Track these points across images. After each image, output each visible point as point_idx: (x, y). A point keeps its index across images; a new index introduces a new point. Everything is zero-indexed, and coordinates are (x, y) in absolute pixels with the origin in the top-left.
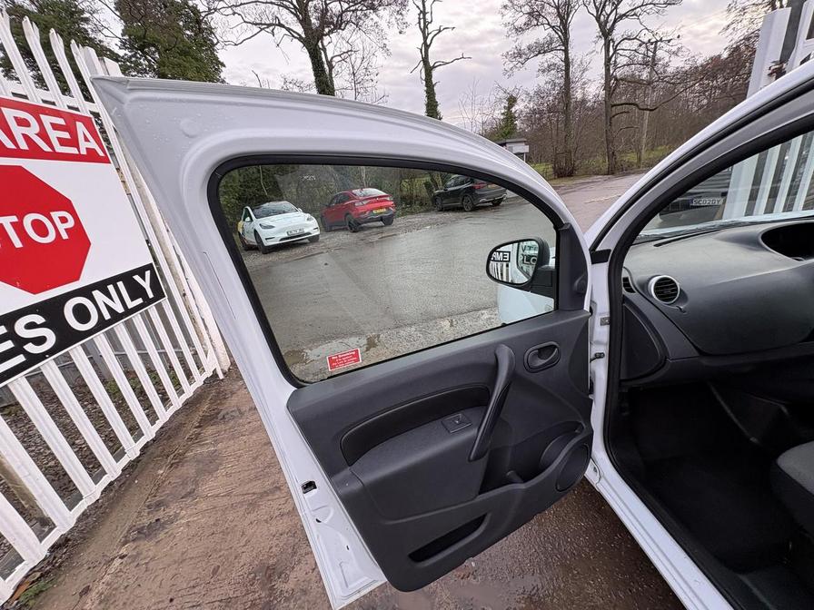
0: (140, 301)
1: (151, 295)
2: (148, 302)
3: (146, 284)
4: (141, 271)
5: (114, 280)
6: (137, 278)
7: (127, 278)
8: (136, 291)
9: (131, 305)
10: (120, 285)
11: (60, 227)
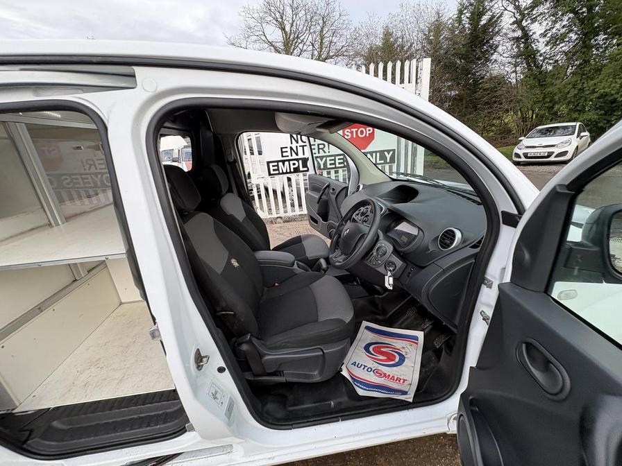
0: (383, 162)
1: (388, 161)
2: (386, 163)
3: (388, 157)
4: (388, 151)
5: (376, 152)
6: (386, 153)
7: (382, 152)
8: (383, 157)
9: (378, 162)
10: (378, 154)
11: (368, 132)
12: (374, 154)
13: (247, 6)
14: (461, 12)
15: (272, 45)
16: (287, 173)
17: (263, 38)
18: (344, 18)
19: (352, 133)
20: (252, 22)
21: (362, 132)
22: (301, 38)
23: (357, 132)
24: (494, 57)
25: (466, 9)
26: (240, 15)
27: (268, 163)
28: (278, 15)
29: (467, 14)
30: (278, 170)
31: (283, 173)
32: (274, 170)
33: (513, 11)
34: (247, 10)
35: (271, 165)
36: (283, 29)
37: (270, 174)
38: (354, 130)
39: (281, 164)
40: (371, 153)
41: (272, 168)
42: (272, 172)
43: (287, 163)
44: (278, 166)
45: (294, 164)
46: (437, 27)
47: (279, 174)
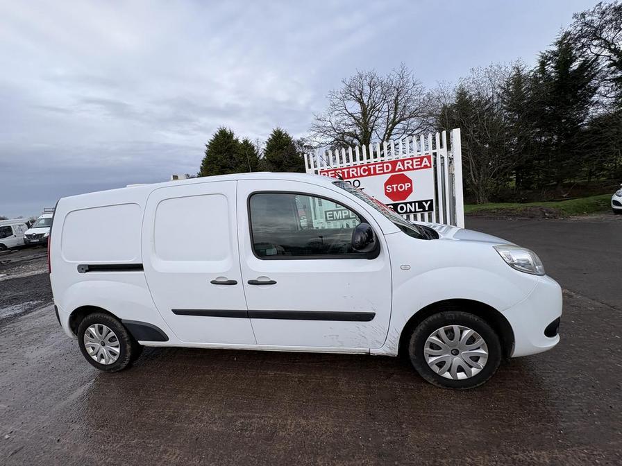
0: (422, 210)
1: (427, 209)
2: (424, 210)
3: (427, 206)
4: (426, 202)
5: (415, 202)
6: (424, 203)
7: (420, 203)
8: (421, 206)
9: (417, 210)
10: (417, 204)
11: (406, 187)
12: (413, 204)
13: (332, 91)
14: (543, 64)
15: (353, 116)
16: (339, 219)
17: (344, 111)
18: (418, 86)
19: (393, 188)
20: (336, 101)
21: (401, 187)
22: (378, 107)
23: (397, 187)
24: (595, 98)
25: (549, 60)
26: (327, 97)
27: (326, 212)
28: (357, 93)
29: (551, 65)
30: (333, 217)
31: (336, 219)
32: (330, 217)
33: (609, 54)
34: (332, 93)
35: (328, 213)
36: (362, 103)
37: (327, 220)
38: (395, 186)
39: (335, 212)
40: (411, 203)
41: (328, 216)
42: (328, 219)
43: (340, 212)
44: (333, 214)
45: (345, 213)
46: (518, 80)
47: (334, 220)
